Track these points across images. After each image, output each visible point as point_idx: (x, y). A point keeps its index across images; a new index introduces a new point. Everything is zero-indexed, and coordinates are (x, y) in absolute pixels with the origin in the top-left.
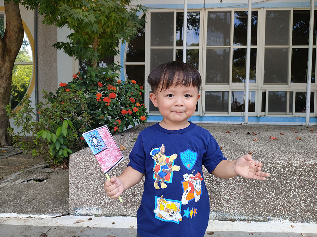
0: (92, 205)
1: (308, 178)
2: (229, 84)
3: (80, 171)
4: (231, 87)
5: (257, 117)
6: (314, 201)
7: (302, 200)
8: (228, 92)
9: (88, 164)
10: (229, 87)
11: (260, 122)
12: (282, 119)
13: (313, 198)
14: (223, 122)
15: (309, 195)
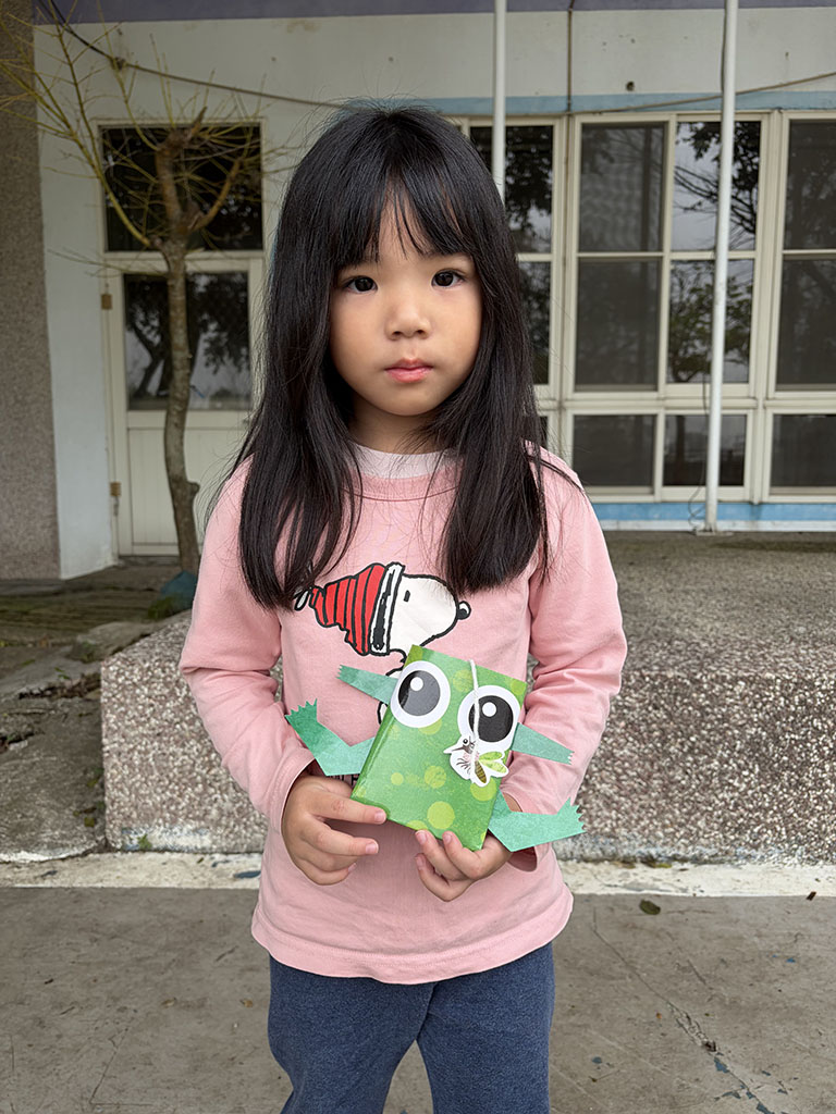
0: (181, 820)
2: (656, 389)
3: (136, 714)
4: (664, 399)
5: (751, 503)
8: (654, 417)
9: (159, 689)
10: (658, 399)
11: (761, 523)
14: (635, 522)
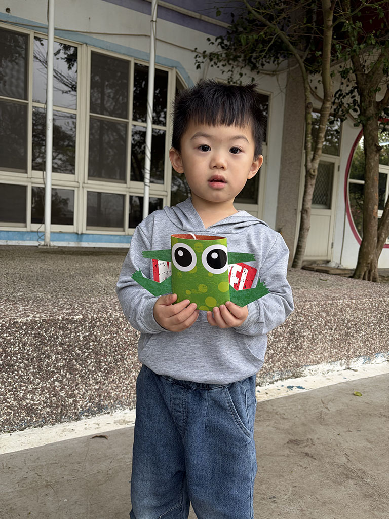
1: (20, 348)
2: (26, 173)
4: (31, 178)
5: (77, 233)
6: (33, 388)
7: (9, 392)
8: (25, 187)
10: (28, 178)
11: (82, 243)
12: (117, 238)
13: (31, 383)
14: (16, 241)
15: (23, 379)
